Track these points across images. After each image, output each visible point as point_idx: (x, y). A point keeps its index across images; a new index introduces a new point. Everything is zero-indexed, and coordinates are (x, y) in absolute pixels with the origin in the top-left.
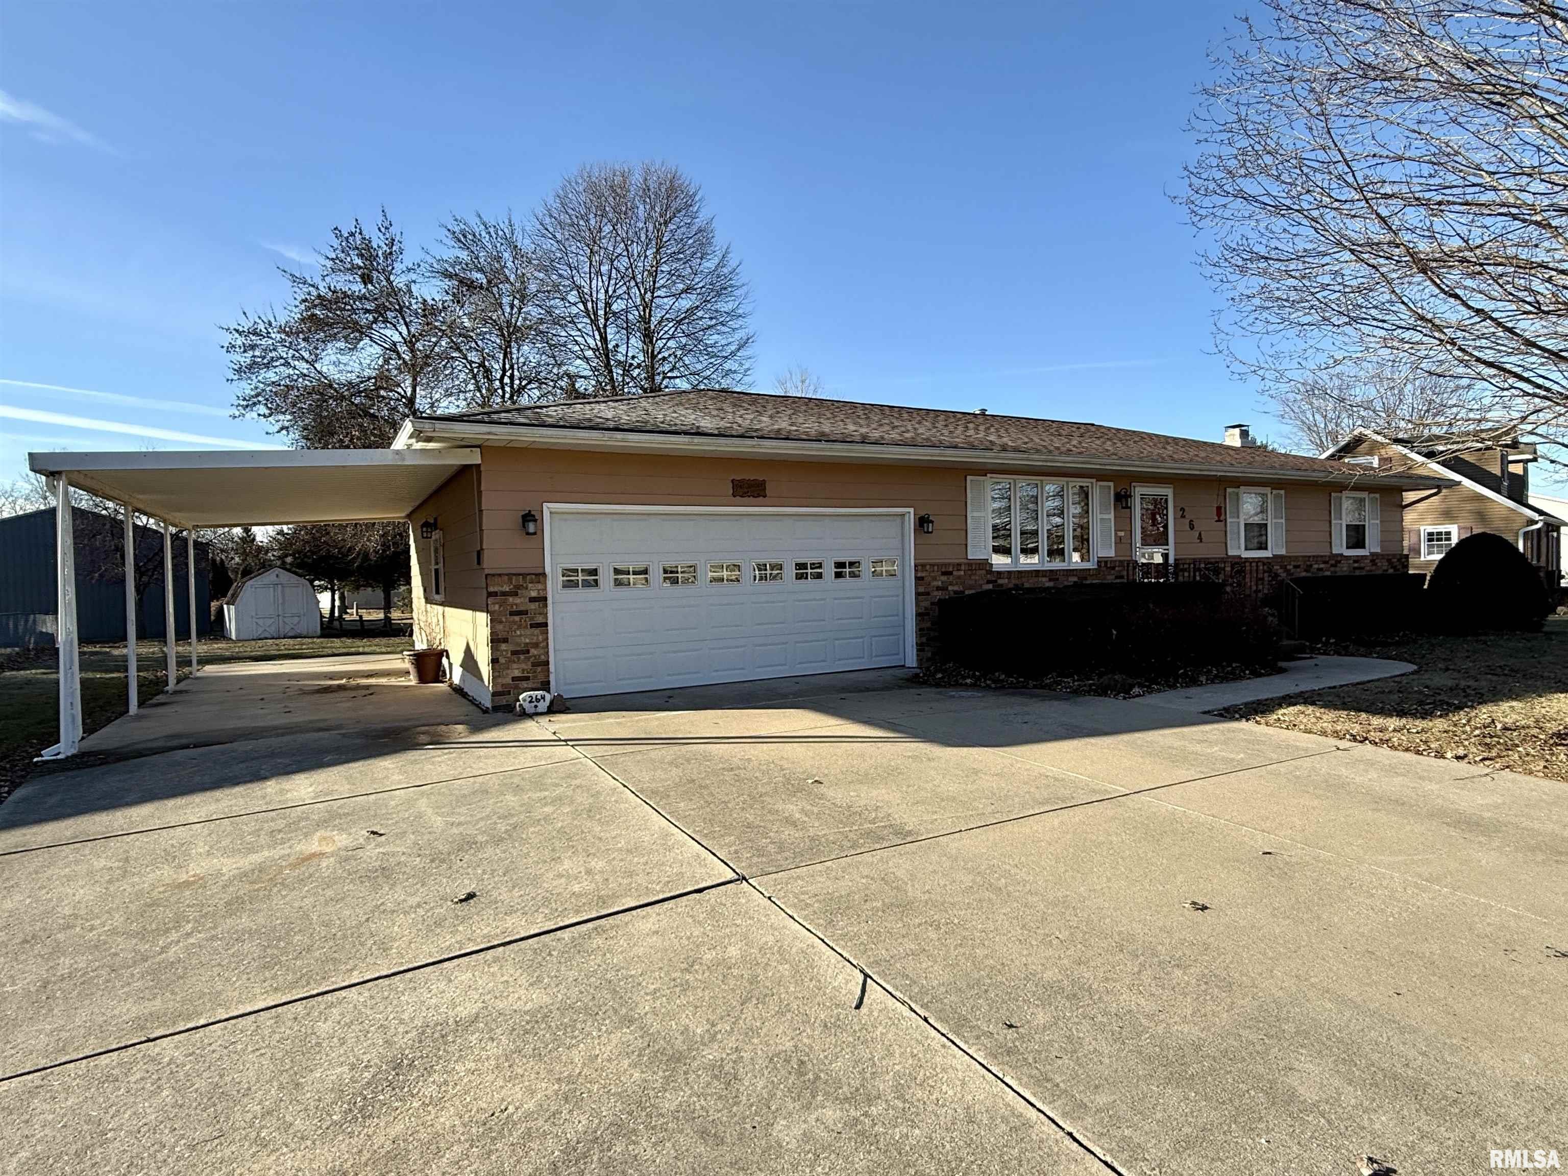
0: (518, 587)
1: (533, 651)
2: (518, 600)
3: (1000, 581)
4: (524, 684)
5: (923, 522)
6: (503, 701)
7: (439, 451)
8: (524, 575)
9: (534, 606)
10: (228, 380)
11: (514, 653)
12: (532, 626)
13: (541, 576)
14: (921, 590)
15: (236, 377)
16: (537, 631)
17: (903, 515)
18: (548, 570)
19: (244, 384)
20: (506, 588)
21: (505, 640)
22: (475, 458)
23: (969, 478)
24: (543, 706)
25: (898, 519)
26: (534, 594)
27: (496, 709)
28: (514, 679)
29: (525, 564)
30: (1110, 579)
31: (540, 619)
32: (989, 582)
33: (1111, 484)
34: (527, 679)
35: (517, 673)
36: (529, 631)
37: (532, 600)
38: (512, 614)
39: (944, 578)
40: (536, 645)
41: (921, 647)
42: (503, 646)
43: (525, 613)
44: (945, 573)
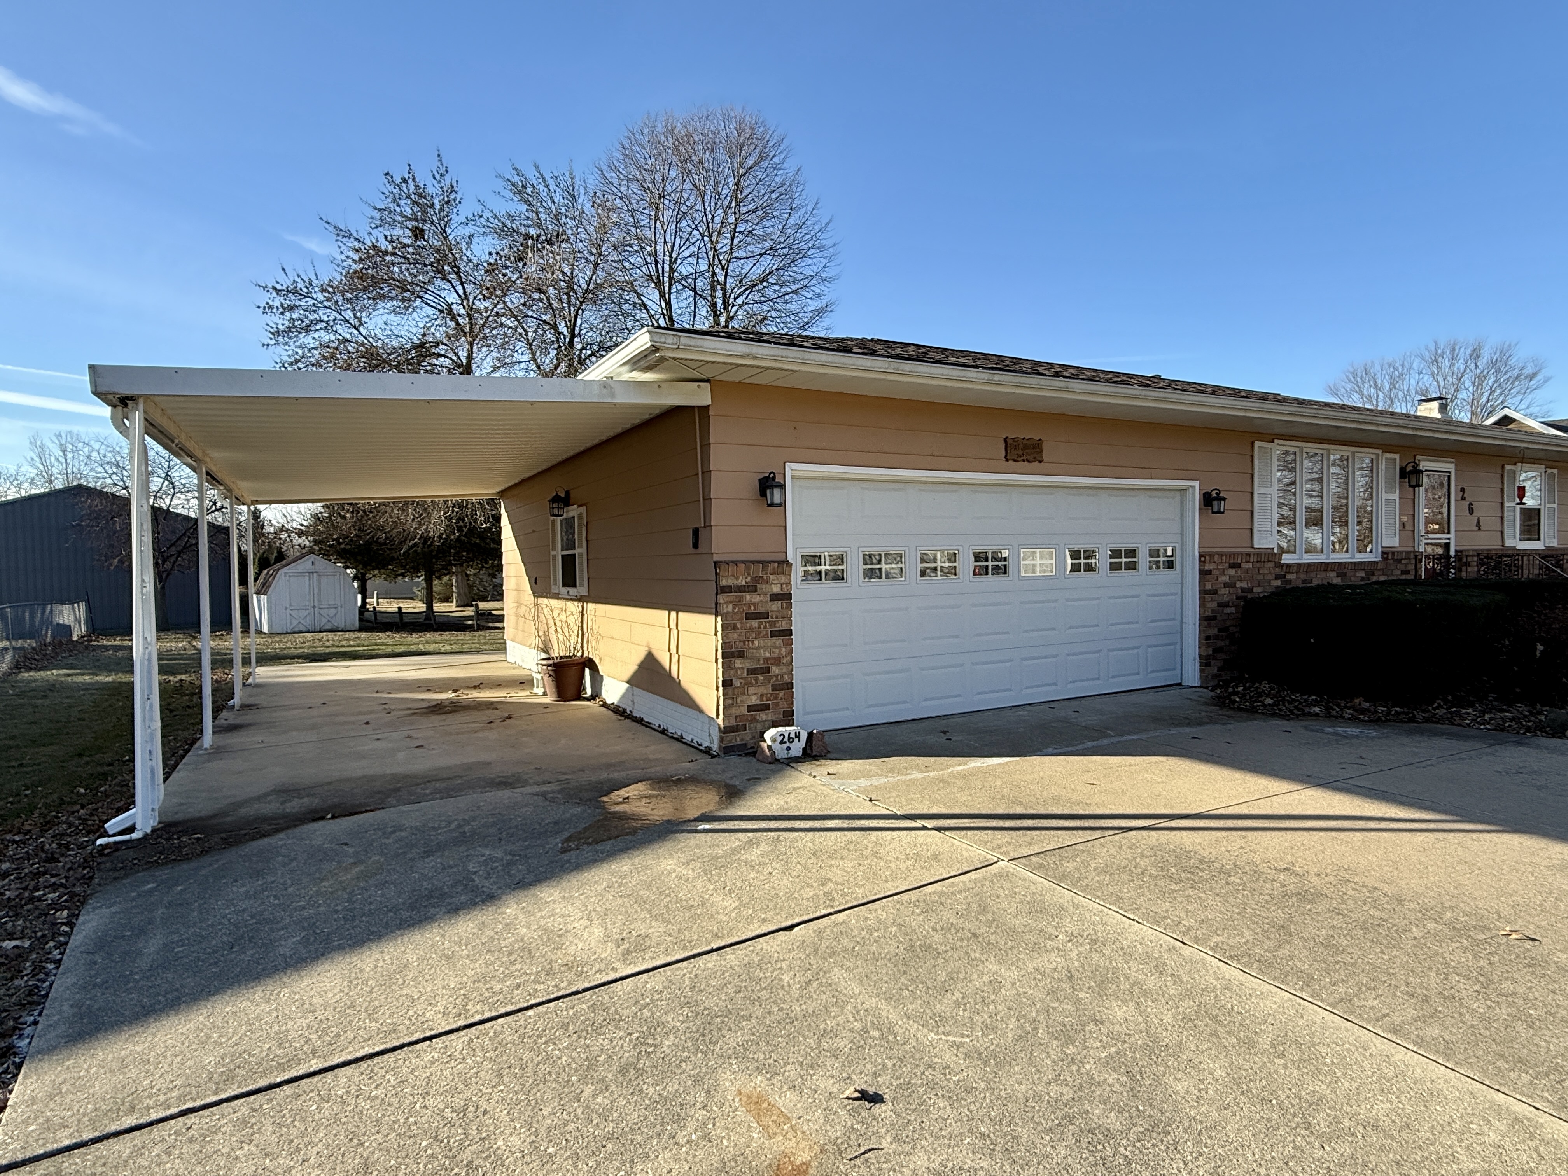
0: (757, 579)
1: (775, 670)
2: (756, 598)
3: (1289, 577)
4: (763, 716)
5: (1209, 500)
6: (737, 739)
7: (658, 384)
8: (765, 563)
9: (775, 606)
10: (263, 345)
11: (752, 672)
12: (774, 634)
13: (784, 565)
14: (1209, 586)
15: (273, 342)
16: (778, 641)
17: (1183, 491)
18: (790, 558)
19: (280, 349)
20: (742, 581)
21: (741, 655)
22: (701, 396)
23: (1257, 444)
24: (797, 748)
25: (1178, 494)
26: (776, 589)
27: (728, 751)
28: (751, 708)
29: (764, 549)
30: (1397, 574)
31: (783, 625)
32: (1277, 577)
33: (1397, 456)
34: (766, 708)
35: (754, 700)
36: (770, 642)
37: (774, 597)
38: (749, 617)
39: (1232, 572)
40: (778, 661)
41: (1205, 661)
42: (738, 663)
43: (764, 616)
44: (1235, 566)
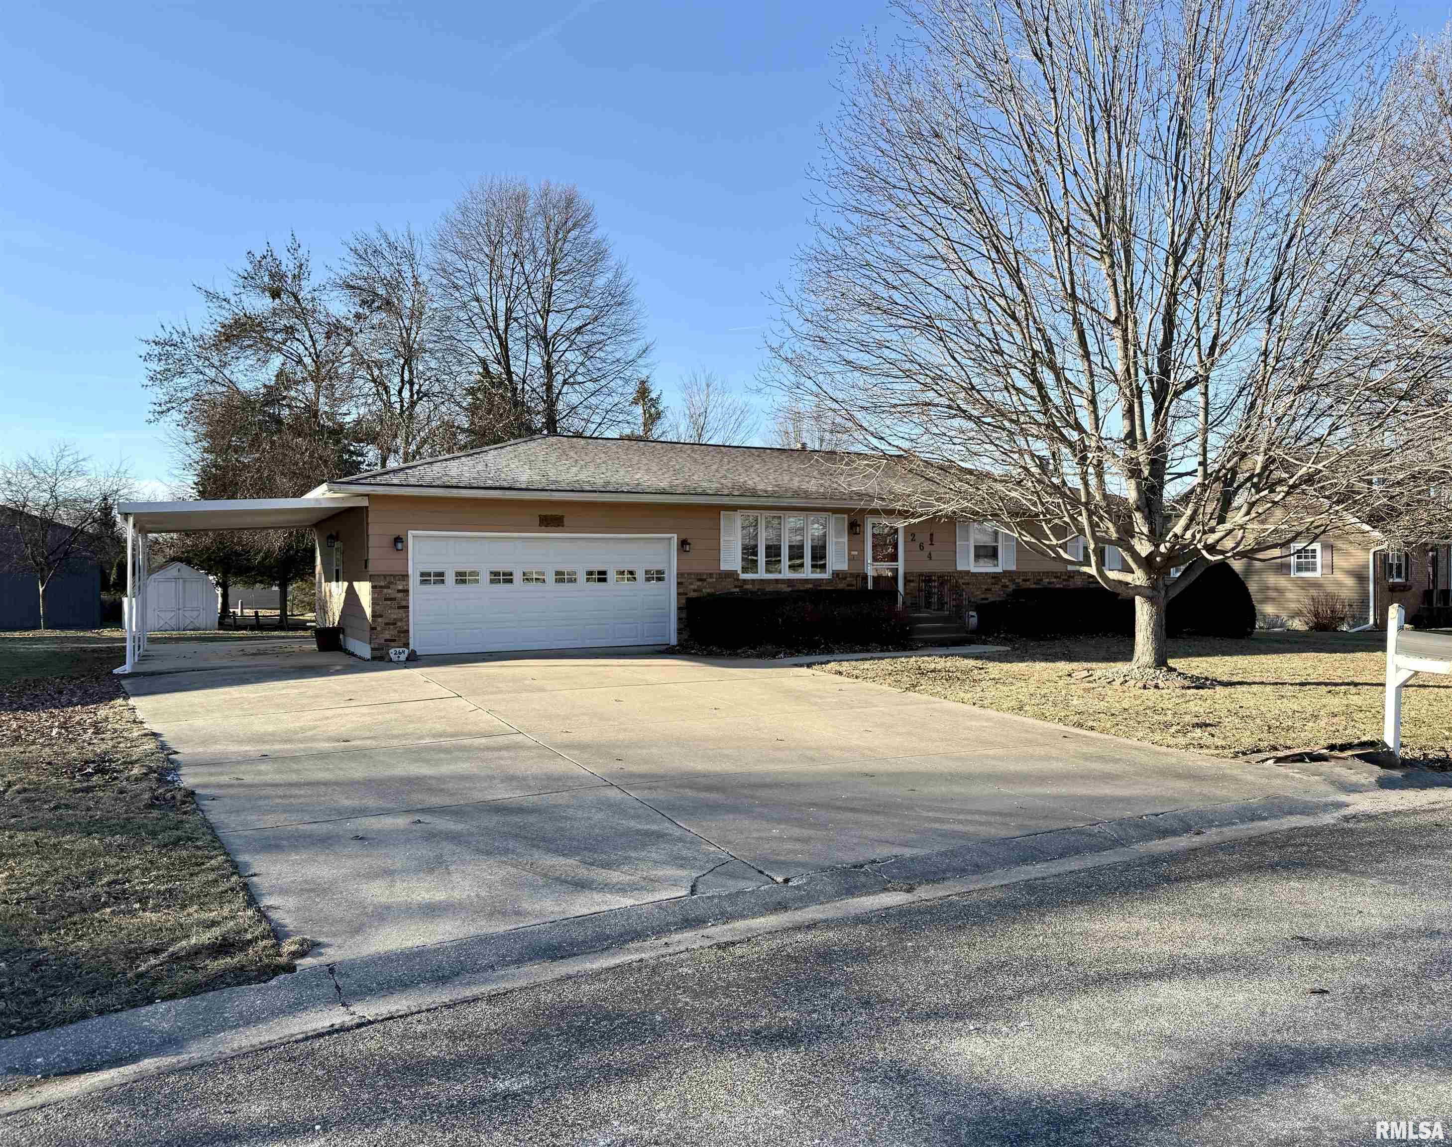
0: (390, 583)
1: (399, 624)
2: (390, 591)
3: (746, 587)
4: (393, 644)
5: (684, 544)
6: (378, 654)
7: (343, 498)
8: (394, 576)
9: (400, 595)
11: (387, 624)
12: (399, 608)
13: (405, 577)
14: (681, 591)
16: (401, 611)
17: (670, 539)
18: (410, 572)
20: (382, 584)
21: (381, 616)
22: (365, 503)
23: (722, 514)
24: (403, 657)
25: (666, 542)
26: (400, 588)
27: (374, 658)
28: (386, 640)
29: (397, 569)
30: (841, 586)
31: (404, 603)
32: (736, 587)
33: (846, 517)
34: (394, 641)
35: (388, 637)
36: (397, 611)
37: (399, 591)
38: (386, 599)
39: (699, 583)
40: (401, 620)
41: (680, 631)
42: (380, 620)
43: (394, 599)
44: (700, 580)
